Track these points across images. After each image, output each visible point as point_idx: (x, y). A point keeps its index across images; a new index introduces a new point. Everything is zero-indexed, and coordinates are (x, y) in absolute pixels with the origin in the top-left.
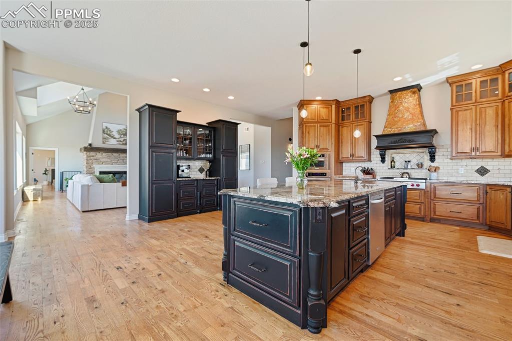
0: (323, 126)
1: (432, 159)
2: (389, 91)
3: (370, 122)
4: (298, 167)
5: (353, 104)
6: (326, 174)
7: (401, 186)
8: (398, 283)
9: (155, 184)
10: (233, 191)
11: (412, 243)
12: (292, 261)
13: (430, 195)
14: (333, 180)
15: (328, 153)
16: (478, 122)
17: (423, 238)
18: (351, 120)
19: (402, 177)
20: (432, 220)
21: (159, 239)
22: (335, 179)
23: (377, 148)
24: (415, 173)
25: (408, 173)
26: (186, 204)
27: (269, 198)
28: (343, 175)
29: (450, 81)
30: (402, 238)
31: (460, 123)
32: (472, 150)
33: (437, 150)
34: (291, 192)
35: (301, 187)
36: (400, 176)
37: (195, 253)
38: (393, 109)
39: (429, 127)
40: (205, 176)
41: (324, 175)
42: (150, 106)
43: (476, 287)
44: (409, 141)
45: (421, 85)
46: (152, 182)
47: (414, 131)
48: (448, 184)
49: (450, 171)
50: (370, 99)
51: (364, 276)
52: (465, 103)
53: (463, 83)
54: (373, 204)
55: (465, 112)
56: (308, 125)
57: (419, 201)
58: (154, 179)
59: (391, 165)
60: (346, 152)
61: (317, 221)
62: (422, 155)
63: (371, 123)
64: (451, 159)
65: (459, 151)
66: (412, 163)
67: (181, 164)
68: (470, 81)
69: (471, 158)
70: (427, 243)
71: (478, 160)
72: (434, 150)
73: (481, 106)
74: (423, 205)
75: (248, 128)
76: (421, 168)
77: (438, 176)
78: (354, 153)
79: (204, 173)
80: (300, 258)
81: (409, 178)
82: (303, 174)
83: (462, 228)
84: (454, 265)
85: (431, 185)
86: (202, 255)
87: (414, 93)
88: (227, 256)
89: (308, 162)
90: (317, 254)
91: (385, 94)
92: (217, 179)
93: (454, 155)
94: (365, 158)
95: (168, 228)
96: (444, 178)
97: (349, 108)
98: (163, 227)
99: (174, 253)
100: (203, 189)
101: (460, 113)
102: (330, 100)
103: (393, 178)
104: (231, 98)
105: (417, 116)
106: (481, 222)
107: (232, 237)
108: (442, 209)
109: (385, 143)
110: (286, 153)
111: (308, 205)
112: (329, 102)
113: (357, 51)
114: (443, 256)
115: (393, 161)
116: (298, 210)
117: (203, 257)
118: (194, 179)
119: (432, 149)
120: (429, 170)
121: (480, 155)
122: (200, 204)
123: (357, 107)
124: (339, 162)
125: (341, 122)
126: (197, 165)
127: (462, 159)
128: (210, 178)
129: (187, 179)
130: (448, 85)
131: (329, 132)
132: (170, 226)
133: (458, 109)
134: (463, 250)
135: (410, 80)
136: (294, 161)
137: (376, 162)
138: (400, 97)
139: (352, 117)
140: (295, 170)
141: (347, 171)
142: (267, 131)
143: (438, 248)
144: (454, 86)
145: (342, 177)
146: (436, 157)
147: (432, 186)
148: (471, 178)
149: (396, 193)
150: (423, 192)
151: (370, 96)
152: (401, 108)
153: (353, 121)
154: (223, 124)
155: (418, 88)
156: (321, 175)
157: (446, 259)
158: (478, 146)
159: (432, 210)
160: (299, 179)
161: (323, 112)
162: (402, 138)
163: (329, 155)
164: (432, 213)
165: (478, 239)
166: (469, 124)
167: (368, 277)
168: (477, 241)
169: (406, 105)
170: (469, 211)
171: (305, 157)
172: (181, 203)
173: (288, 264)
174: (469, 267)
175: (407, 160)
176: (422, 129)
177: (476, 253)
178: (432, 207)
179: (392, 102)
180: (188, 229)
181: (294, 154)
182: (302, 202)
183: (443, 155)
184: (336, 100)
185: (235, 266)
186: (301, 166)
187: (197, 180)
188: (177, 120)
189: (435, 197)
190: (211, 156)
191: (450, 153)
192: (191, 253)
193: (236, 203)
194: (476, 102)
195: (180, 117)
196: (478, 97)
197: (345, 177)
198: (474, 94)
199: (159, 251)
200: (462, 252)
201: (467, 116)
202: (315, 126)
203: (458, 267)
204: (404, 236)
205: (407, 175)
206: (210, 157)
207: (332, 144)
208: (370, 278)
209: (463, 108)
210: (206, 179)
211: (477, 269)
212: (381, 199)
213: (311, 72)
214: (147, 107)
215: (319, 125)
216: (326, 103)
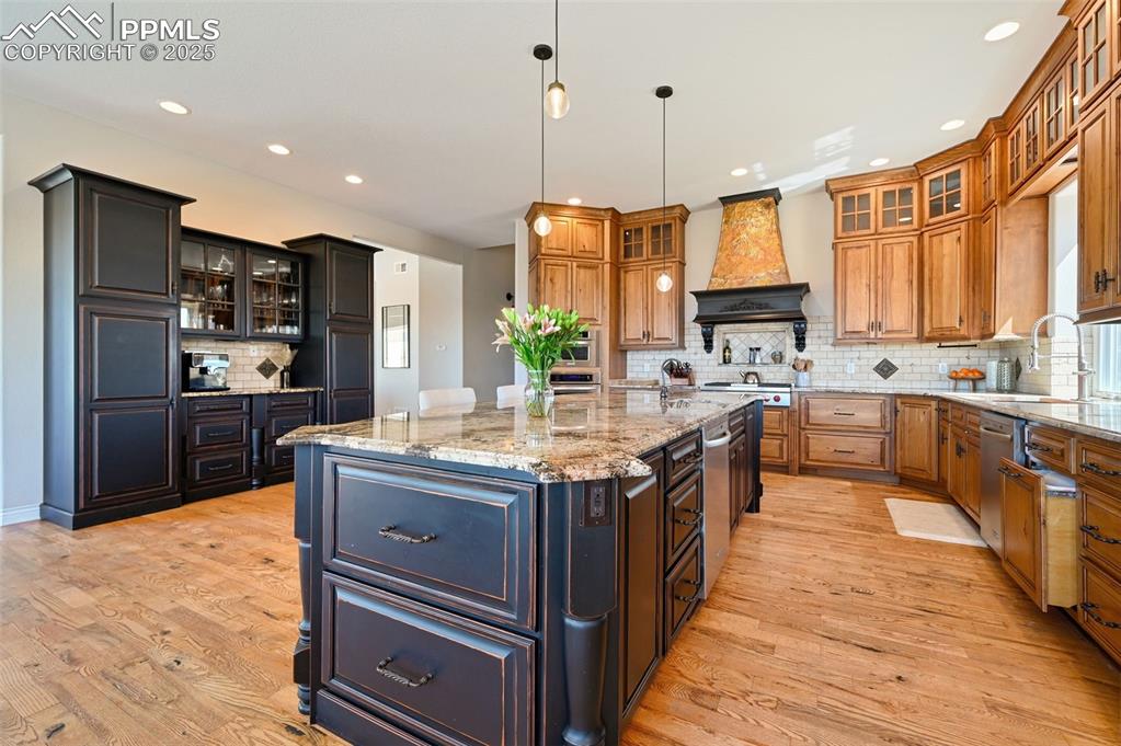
0: (586, 267)
1: (800, 344)
2: (721, 199)
3: (682, 264)
4: (530, 359)
5: (649, 222)
6: (591, 376)
7: (753, 403)
8: (769, 639)
9: (97, 410)
10: (330, 432)
11: (776, 526)
12: (513, 645)
13: (797, 418)
14: (607, 390)
15: (597, 328)
16: (880, 273)
17: (794, 512)
18: (645, 257)
19: (745, 382)
20: (804, 471)
21: (94, 586)
22: (612, 389)
23: (698, 319)
24: (771, 373)
25: (756, 374)
26: (214, 463)
27: (442, 454)
28: (628, 379)
29: (831, 187)
30: (755, 515)
31: (849, 273)
32: (871, 326)
33: (809, 326)
34: (511, 429)
35: (537, 414)
36: (742, 380)
37: (219, 619)
38: (729, 238)
39: (795, 279)
40: (279, 385)
41: (586, 380)
42: (79, 174)
43: (917, 623)
44: (760, 306)
45: (781, 191)
46: (86, 405)
47: (768, 284)
48: (830, 395)
49: (832, 370)
50: (684, 214)
51: (694, 629)
52: (859, 233)
53: (855, 193)
54: (709, 449)
55: (858, 251)
56: (551, 262)
57: (779, 432)
58: (96, 396)
59: (724, 356)
60: (633, 328)
61: (589, 521)
62: (781, 336)
63: (684, 265)
64: (834, 345)
65: (848, 330)
66: (763, 353)
67: (194, 351)
68: (865, 191)
69: (868, 343)
70: (803, 523)
71: (878, 348)
72: (803, 326)
73: (884, 241)
74: (785, 439)
75: (403, 265)
76: (780, 362)
77: (810, 381)
78: (650, 329)
79: (276, 376)
80: (537, 635)
81: (760, 385)
82: (544, 378)
83: (856, 484)
84: (863, 573)
85: (800, 398)
86: (240, 627)
87: (768, 206)
88: (313, 635)
89: (556, 346)
90: (589, 624)
91: (711, 206)
92: (315, 393)
93: (839, 336)
94: (673, 342)
95: (143, 543)
96: (821, 384)
97: (639, 231)
98: (126, 539)
99: (143, 632)
100: (270, 421)
101: (850, 253)
102: (600, 210)
103: (729, 384)
104: (354, 179)
105: (773, 254)
106: (887, 469)
107: (326, 576)
108: (821, 447)
109: (714, 309)
110: (497, 321)
111: (562, 476)
112: (598, 213)
113: (664, 92)
114: (841, 552)
115: (727, 347)
116: (531, 489)
117: (243, 632)
118: (246, 393)
119: (800, 324)
120: (794, 367)
121: (884, 336)
122: (262, 460)
123: (655, 229)
124: (620, 350)
125: (622, 260)
126: (255, 354)
127: (851, 345)
128: (293, 391)
129: (214, 394)
130: (828, 196)
131: (597, 281)
132: (150, 533)
133: (846, 245)
134: (872, 534)
135: (762, 177)
136: (518, 342)
137: (693, 350)
138: (741, 214)
139: (647, 249)
140: (520, 368)
141: (636, 369)
142: (454, 272)
143: (826, 533)
144: (840, 197)
145: (627, 383)
146: (807, 341)
147: (803, 401)
148: (867, 383)
149: (745, 418)
150: (785, 412)
151: (682, 205)
152: (744, 236)
153: (648, 260)
154: (332, 249)
155: (773, 196)
156: (581, 380)
157: (847, 559)
158: (879, 320)
159: (803, 448)
160: (532, 392)
161: (585, 235)
162: (746, 300)
163: (598, 332)
164: (803, 455)
165: (888, 505)
166: (865, 275)
167: (701, 631)
168: (887, 510)
169: (753, 230)
170: (867, 449)
171: (548, 331)
172: (198, 462)
173: (501, 654)
174: (891, 573)
175: (754, 346)
176: (782, 281)
177: (894, 537)
178: (803, 443)
179: (726, 222)
180: (210, 541)
181: (519, 323)
182: (545, 465)
183: (820, 337)
184: (613, 209)
185: (337, 665)
186: (537, 356)
187: (250, 396)
188: (184, 223)
189: (808, 423)
190: (296, 330)
191: (831, 334)
192: (207, 622)
193: (341, 469)
194: (876, 233)
195: (190, 217)
196: (880, 224)
197: (632, 383)
198: (872, 217)
199: (82, 631)
200: (871, 537)
201: (861, 258)
202: (566, 266)
203: (873, 575)
204: (758, 511)
205: (754, 377)
206: (292, 335)
207: (604, 308)
208: (706, 632)
209: (855, 244)
210: (279, 393)
211: (906, 576)
212: (724, 434)
213: (563, 107)
214: (69, 175)
215: (575, 264)
216: (590, 214)
